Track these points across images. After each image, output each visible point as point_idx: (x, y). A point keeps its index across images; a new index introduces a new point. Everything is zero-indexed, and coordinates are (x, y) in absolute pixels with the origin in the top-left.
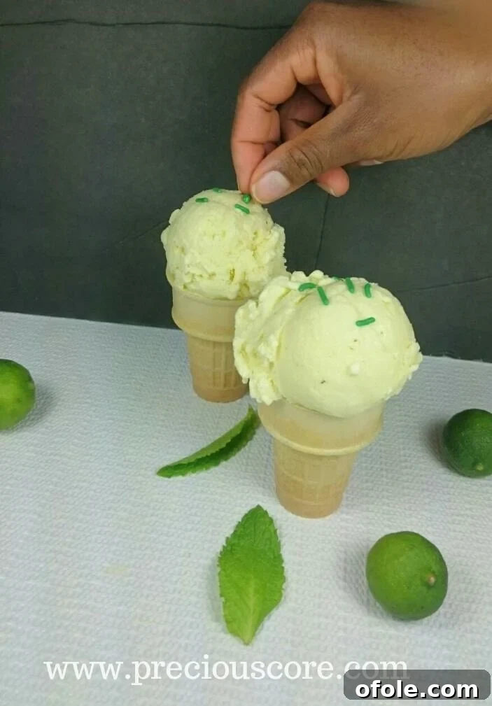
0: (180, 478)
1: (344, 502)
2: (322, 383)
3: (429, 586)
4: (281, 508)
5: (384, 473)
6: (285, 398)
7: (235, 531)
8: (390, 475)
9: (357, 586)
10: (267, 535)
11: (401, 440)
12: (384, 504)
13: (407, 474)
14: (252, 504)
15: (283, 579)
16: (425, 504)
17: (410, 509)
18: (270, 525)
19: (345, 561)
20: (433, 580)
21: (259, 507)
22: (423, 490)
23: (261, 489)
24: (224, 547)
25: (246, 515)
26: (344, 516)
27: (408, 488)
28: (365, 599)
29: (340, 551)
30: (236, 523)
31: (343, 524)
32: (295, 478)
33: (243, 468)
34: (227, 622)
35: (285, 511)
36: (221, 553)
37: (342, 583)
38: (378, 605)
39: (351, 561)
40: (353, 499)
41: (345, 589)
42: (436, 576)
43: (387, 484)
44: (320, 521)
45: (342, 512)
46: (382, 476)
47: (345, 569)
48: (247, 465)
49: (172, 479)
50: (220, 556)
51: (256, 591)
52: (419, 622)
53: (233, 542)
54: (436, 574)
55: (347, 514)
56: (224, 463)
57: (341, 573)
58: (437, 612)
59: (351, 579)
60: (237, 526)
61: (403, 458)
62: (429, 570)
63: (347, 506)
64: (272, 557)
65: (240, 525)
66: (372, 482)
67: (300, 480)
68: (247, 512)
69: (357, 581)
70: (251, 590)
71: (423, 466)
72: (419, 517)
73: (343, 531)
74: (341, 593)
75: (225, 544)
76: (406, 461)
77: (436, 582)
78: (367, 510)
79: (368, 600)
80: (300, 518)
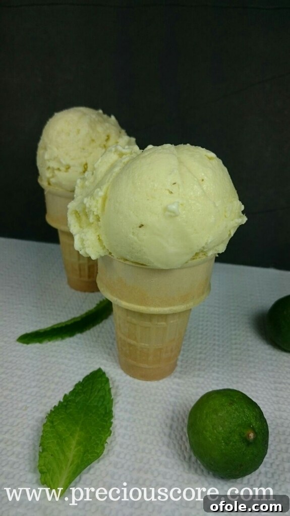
0: (38, 345)
1: (178, 369)
2: (140, 227)
3: (248, 443)
4: (120, 371)
5: (216, 347)
6: (110, 253)
7: (74, 389)
8: (221, 349)
9: (180, 442)
10: (101, 394)
11: (233, 324)
12: (213, 372)
13: (236, 349)
14: (95, 368)
15: (109, 433)
16: (251, 372)
17: (237, 377)
18: (105, 384)
19: (172, 419)
20: (252, 435)
21: (100, 370)
22: (250, 362)
23: (106, 356)
24: (60, 402)
25: (87, 376)
26: (176, 380)
27: (236, 360)
28: (187, 457)
29: (169, 410)
30: (77, 382)
31: (174, 386)
32: (129, 340)
33: (95, 339)
34: (42, 472)
35: (124, 374)
36: (55, 407)
37: (166, 439)
38: (199, 462)
39: (178, 419)
40: (186, 367)
41: (168, 446)
42: (255, 433)
43: (218, 356)
44: (154, 384)
45: (175, 377)
46: (214, 350)
47: (171, 427)
48: (99, 336)
49: (30, 345)
50: (53, 410)
51: (79, 443)
52: (239, 480)
53: (70, 398)
54: (257, 431)
55: (179, 378)
56: (79, 335)
57: (167, 430)
58: (257, 471)
59: (176, 436)
60: (76, 385)
61: (233, 337)
62: (249, 426)
63: (180, 372)
64: (104, 413)
65: (79, 385)
66: (205, 354)
67: (133, 342)
68: (89, 374)
69: (181, 438)
70: (74, 443)
71: (250, 343)
72: (245, 383)
73: (173, 393)
74: (165, 449)
75: (62, 400)
76: (236, 339)
77: (255, 439)
78: (198, 376)
79: (190, 458)
80: (137, 381)
